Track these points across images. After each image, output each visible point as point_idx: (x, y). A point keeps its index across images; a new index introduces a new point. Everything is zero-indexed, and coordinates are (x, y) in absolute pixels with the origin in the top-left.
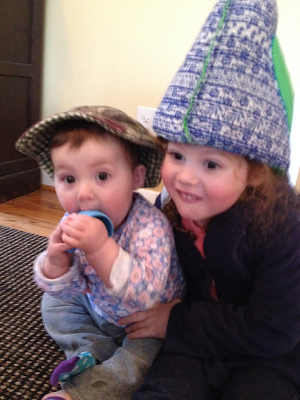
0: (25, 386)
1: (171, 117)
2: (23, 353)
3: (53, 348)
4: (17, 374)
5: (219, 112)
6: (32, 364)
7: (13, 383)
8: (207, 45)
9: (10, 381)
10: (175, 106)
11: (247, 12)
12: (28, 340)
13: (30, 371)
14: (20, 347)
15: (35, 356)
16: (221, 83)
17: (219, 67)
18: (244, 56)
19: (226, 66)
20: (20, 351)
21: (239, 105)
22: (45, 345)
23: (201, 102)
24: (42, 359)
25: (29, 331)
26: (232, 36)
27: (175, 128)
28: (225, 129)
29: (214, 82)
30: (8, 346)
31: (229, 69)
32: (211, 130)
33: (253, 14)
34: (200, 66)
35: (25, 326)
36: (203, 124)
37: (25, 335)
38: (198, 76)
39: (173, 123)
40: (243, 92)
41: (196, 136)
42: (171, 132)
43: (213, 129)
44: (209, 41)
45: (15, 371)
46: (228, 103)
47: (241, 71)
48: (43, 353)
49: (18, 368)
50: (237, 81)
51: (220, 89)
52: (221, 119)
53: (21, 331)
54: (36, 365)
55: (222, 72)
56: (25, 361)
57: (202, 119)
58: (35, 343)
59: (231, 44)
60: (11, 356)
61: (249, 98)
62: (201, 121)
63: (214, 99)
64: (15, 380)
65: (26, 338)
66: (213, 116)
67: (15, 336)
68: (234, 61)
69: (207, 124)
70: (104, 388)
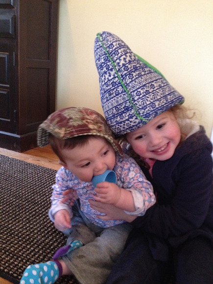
0: (46, 259)
1: (128, 120)
2: (45, 240)
3: (62, 238)
4: (41, 252)
5: (148, 99)
6: (50, 247)
7: (38, 257)
8: (115, 78)
9: (36, 256)
10: (124, 114)
11: (119, 51)
12: (48, 233)
13: (48, 251)
14: (43, 237)
15: (51, 243)
16: (138, 87)
17: (130, 82)
18: (136, 69)
19: (133, 79)
20: (43, 239)
21: (152, 89)
22: (58, 236)
23: (136, 102)
24: (56, 244)
25: (48, 228)
26: (124, 65)
27: (135, 122)
28: (157, 103)
29: (134, 89)
30: (35, 236)
31: (135, 79)
32: (152, 109)
33: (122, 49)
34: (120, 89)
35: (46, 225)
36: (147, 110)
37: (46, 230)
38: (124, 93)
39: (131, 122)
40: (149, 83)
41: (148, 117)
42: (133, 126)
43: (153, 108)
44: (114, 75)
45: (40, 250)
46: (147, 92)
47: (140, 76)
48: (56, 240)
49: (42, 249)
50: (143, 80)
51: (139, 90)
52: (152, 101)
53: (43, 228)
54: (52, 247)
55: (134, 82)
56: (45, 245)
57: (144, 108)
58: (52, 234)
59: (126, 68)
60: (38, 241)
61: (153, 83)
62: (145, 109)
63: (141, 96)
64: (40, 255)
65: (46, 232)
66: (148, 103)
67: (40, 230)
68: (134, 74)
69: (148, 108)
70: (84, 259)
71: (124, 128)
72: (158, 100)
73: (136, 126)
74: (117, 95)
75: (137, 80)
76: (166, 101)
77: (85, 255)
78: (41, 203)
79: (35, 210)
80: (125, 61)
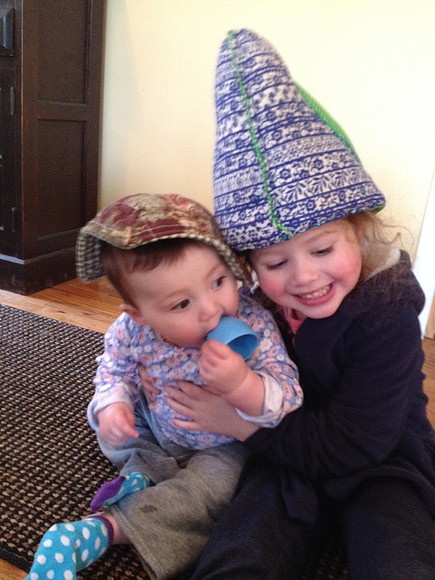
0: (74, 513)
1: (253, 224)
2: (73, 475)
3: (108, 470)
4: (64, 498)
6: (83, 488)
7: (59, 509)
8: (243, 131)
9: (55, 506)
10: (248, 211)
11: (265, 76)
12: (79, 460)
13: (80, 496)
14: (69, 468)
15: (85, 479)
16: (286, 160)
17: (274, 146)
18: (291, 121)
20: (69, 472)
21: (316, 171)
22: (99, 467)
23: (276, 191)
24: (95, 483)
25: (80, 450)
26: (267, 108)
27: (266, 232)
28: (319, 202)
29: (278, 163)
30: (54, 466)
31: (284, 142)
32: (306, 212)
33: (272, 74)
34: (250, 157)
35: (76, 443)
36: (295, 210)
37: (75, 454)
38: (256, 167)
39: (258, 229)
40: (312, 156)
41: (296, 227)
42: (262, 239)
43: (308, 210)
44: (243, 125)
45: (62, 495)
46: (304, 175)
47: (296, 136)
48: (97, 475)
49: (67, 492)
50: (300, 148)
51: (288, 167)
52: (310, 195)
53: (70, 450)
54: (87, 489)
55: (280, 148)
56: (74, 484)
57: (291, 206)
58: (87, 463)
59: (271, 117)
60: (58, 477)
61: (320, 158)
62: (291, 209)
63: (289, 180)
64: (63, 505)
65: (76, 458)
66: (301, 197)
67: (63, 455)
68: (285, 131)
69: (299, 208)
70: (154, 514)
71: (243, 238)
72: (322, 195)
73: (268, 239)
74: (241, 168)
75: (288, 146)
76: (341, 200)
77: (157, 506)
78: (67, 400)
79: (54, 414)
80: (272, 101)
